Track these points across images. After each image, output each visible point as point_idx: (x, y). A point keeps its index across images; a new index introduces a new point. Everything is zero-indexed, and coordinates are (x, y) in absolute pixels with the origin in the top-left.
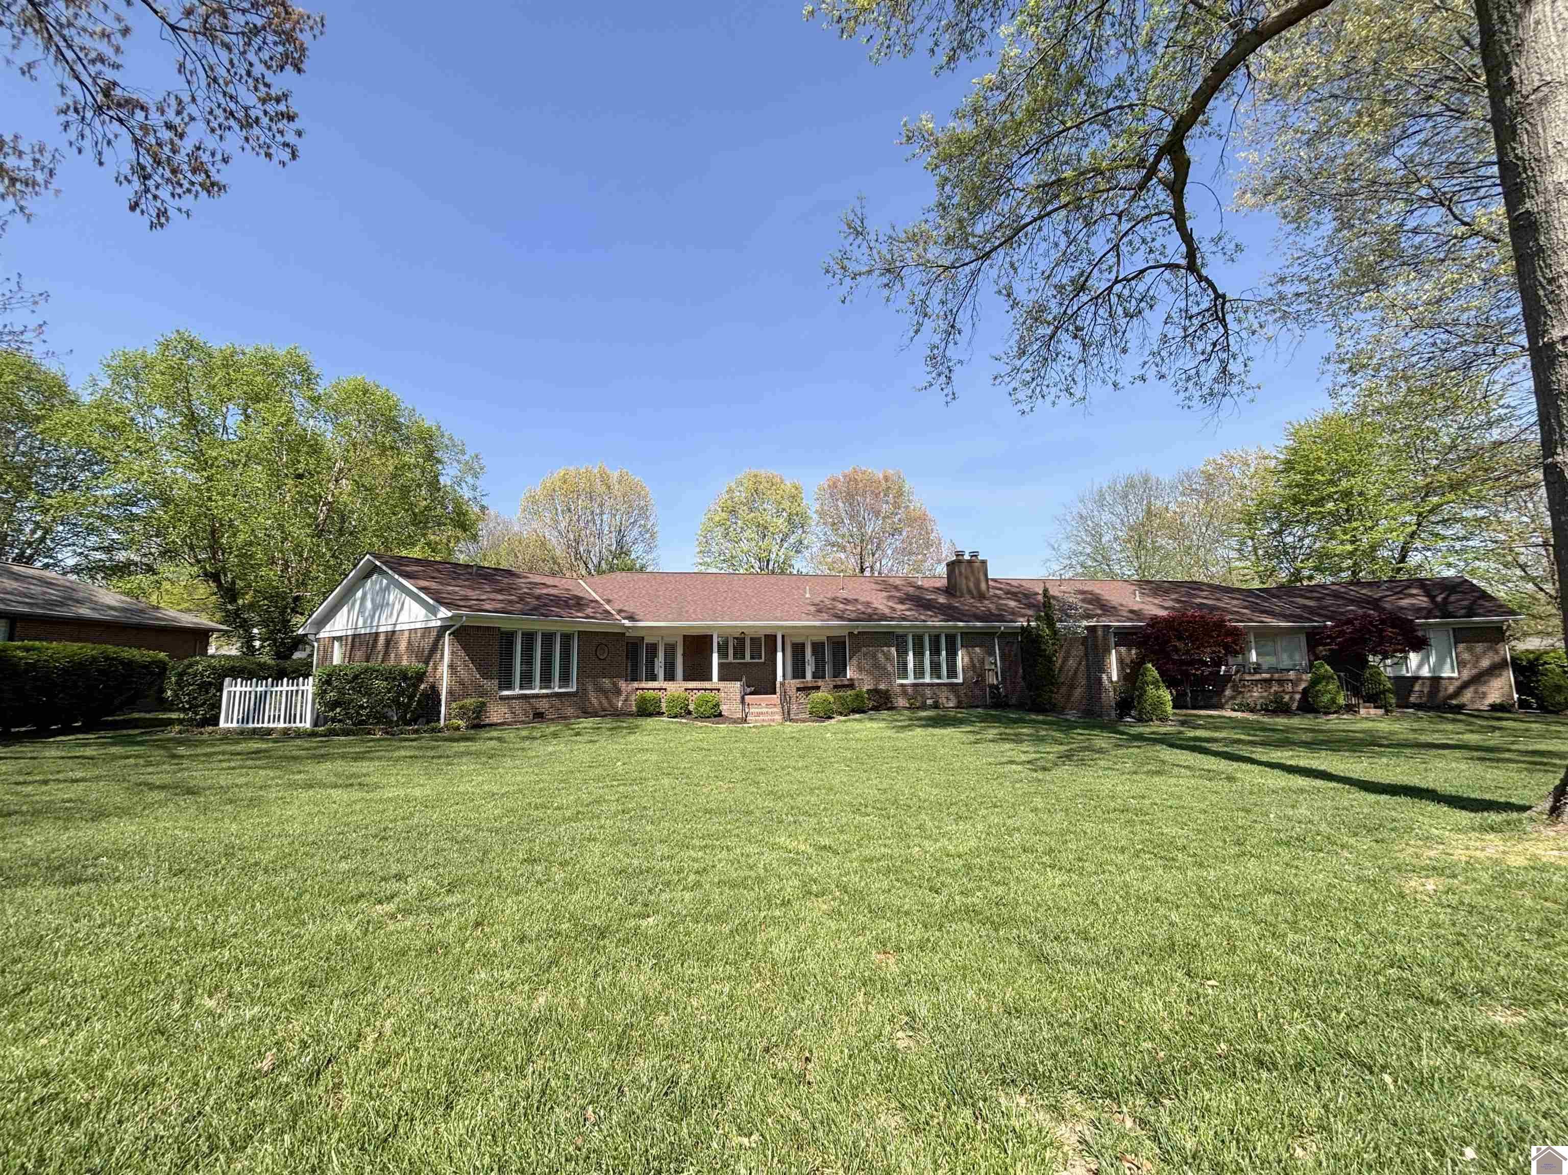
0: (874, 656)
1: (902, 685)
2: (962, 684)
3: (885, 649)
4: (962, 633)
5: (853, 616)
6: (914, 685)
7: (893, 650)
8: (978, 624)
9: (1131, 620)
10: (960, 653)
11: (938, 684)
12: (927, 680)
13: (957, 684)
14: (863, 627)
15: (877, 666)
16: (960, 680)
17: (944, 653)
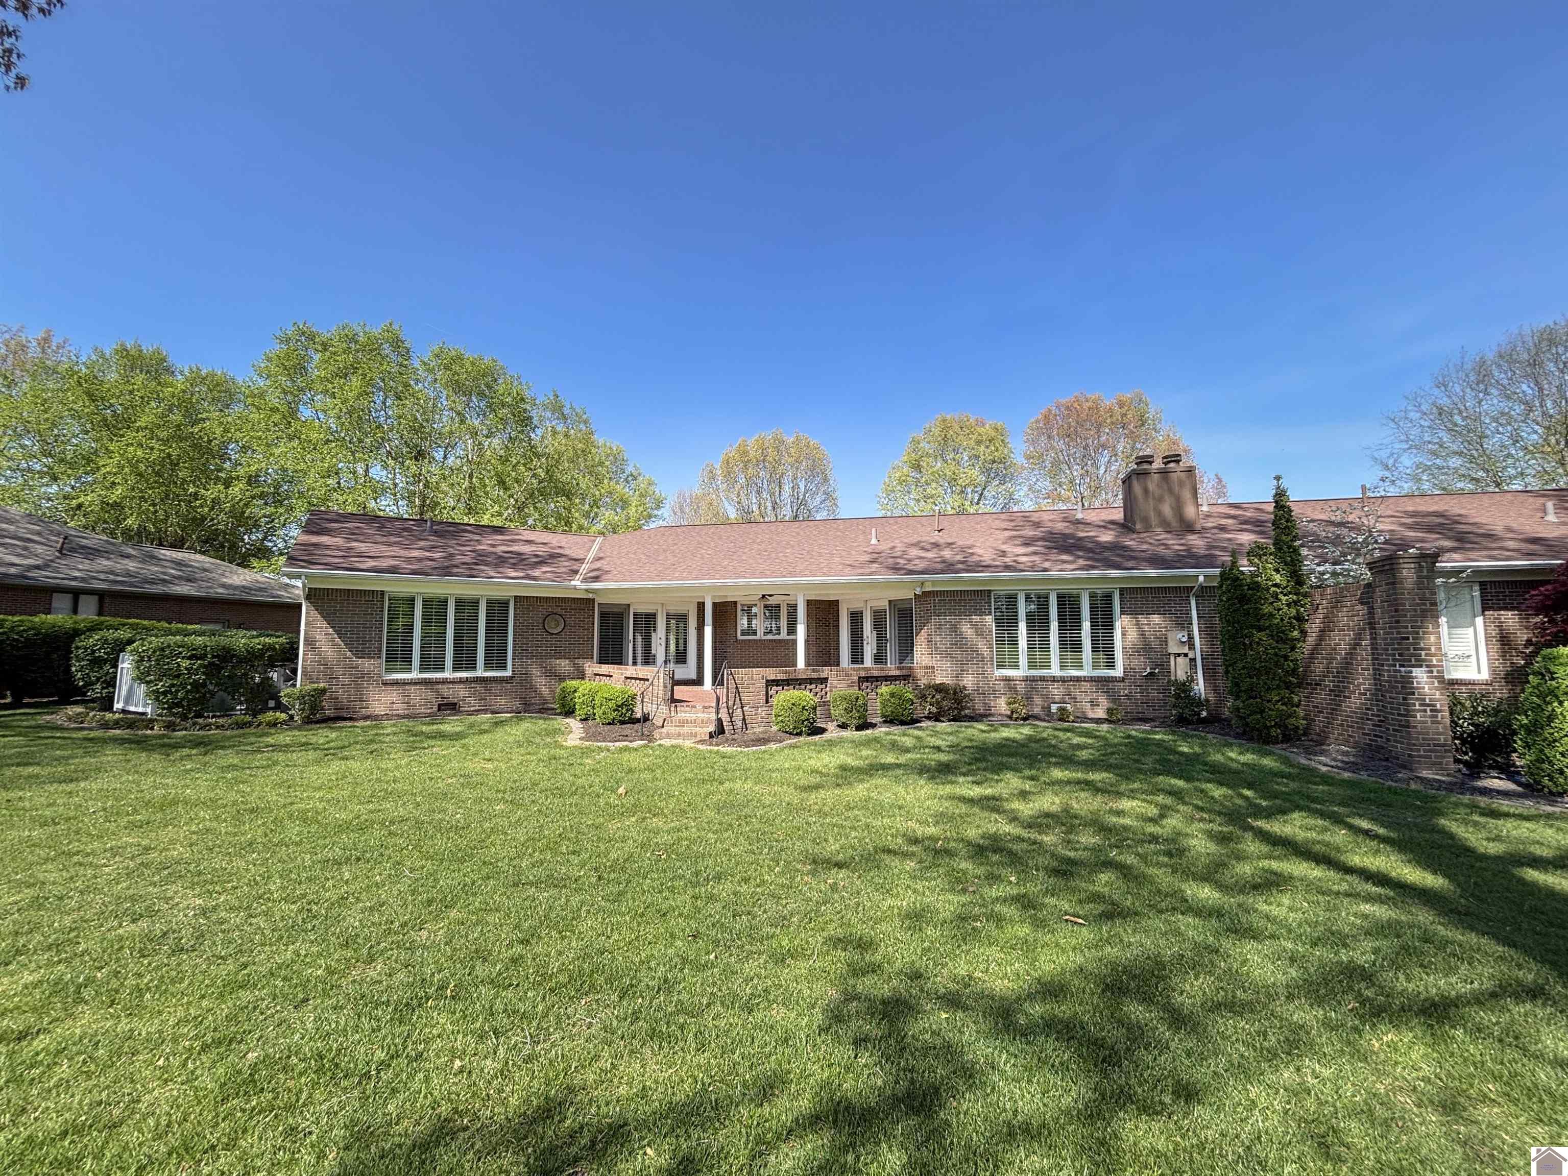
0: (954, 629)
1: (1007, 679)
2: (1123, 680)
3: (976, 618)
4: (1122, 590)
5: (921, 565)
6: (1027, 679)
7: (989, 619)
8: (1152, 572)
9: (1530, 555)
10: (1118, 625)
11: (1078, 679)
12: (1055, 670)
13: (1113, 680)
14: (934, 582)
15: (959, 643)
16: (1118, 672)
17: (1086, 625)
